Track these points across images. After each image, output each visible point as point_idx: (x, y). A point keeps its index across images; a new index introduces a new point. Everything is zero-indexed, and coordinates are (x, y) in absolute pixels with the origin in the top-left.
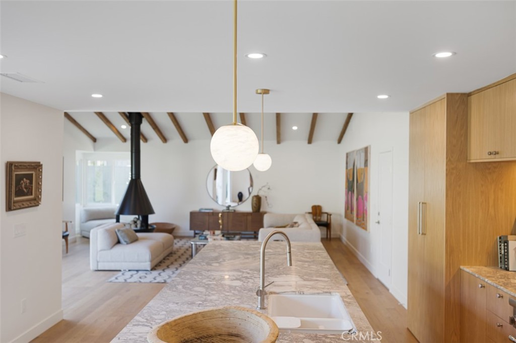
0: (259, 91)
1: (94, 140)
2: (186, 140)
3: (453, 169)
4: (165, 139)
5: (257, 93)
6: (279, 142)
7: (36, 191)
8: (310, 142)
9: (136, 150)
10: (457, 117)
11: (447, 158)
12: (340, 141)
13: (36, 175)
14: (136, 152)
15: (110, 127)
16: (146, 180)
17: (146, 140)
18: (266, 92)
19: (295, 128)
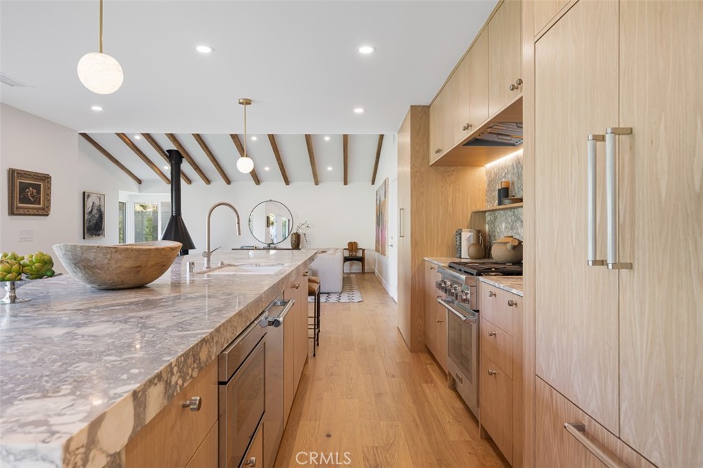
0: (241, 101)
1: (140, 182)
2: (228, 182)
3: (416, 172)
4: (208, 181)
5: (240, 103)
6: (317, 183)
7: (44, 201)
8: (346, 183)
9: (176, 188)
10: (420, 127)
11: (411, 162)
12: (373, 183)
13: (44, 186)
14: (176, 190)
15: (152, 168)
16: (186, 217)
17: (189, 181)
18: (248, 102)
19: (330, 169)
